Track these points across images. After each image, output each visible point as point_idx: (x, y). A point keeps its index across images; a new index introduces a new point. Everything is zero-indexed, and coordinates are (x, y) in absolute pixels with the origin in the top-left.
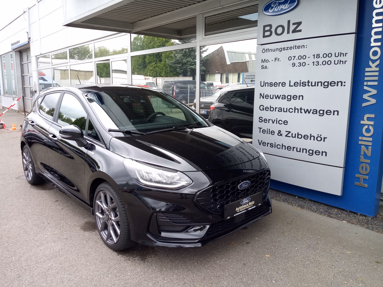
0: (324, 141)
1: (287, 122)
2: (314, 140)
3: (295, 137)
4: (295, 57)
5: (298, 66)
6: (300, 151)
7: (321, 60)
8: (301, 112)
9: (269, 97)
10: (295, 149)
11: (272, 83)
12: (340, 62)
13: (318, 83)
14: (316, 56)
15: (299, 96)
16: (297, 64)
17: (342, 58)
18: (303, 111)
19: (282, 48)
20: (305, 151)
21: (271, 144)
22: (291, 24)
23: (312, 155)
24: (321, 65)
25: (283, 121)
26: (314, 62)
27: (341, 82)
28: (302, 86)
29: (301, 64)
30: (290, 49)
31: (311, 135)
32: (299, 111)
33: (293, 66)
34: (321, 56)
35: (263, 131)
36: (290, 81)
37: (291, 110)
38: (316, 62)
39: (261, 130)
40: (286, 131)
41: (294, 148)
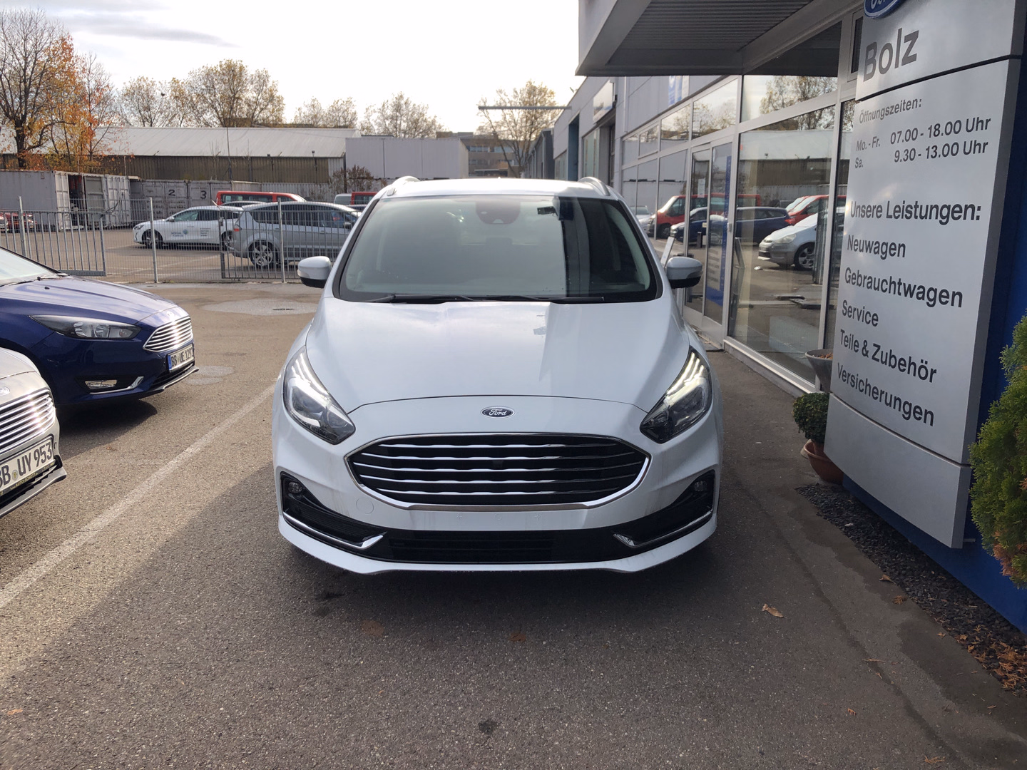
0: (931, 381)
1: (877, 320)
2: (914, 375)
3: (885, 362)
4: (900, 132)
5: (905, 160)
6: (890, 404)
7: (940, 141)
8: (900, 294)
9: (858, 247)
10: (884, 396)
11: (864, 206)
12: (975, 146)
13: (932, 208)
14: (933, 130)
15: (900, 246)
16: (903, 156)
17: (979, 136)
18: (902, 287)
19: (884, 109)
20: (898, 402)
21: (853, 376)
22: (903, 40)
23: (908, 419)
24: (939, 156)
25: (872, 315)
26: (928, 149)
27: (972, 206)
28: (906, 215)
29: (909, 154)
30: (896, 112)
31: (910, 358)
32: (897, 286)
33: (896, 161)
34: (942, 130)
35: (845, 341)
36: (889, 202)
37: (885, 286)
38: (933, 148)
39: (844, 335)
40: (875, 345)
41: (882, 392)
